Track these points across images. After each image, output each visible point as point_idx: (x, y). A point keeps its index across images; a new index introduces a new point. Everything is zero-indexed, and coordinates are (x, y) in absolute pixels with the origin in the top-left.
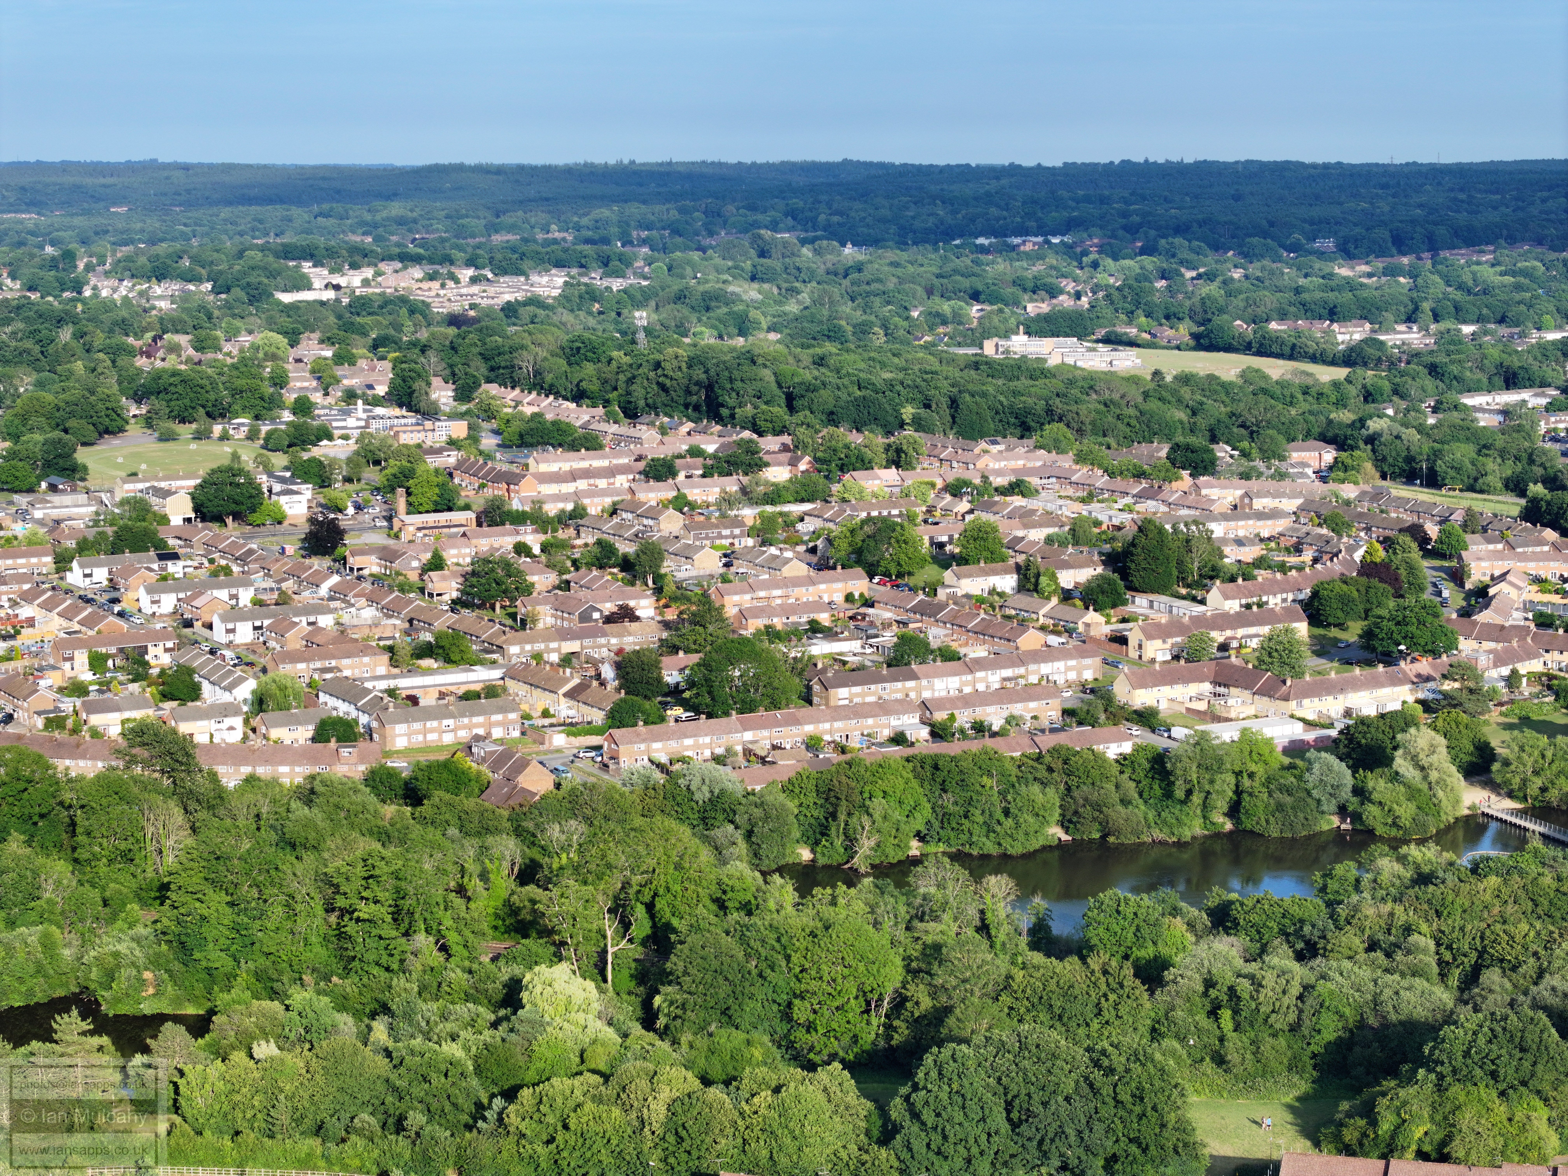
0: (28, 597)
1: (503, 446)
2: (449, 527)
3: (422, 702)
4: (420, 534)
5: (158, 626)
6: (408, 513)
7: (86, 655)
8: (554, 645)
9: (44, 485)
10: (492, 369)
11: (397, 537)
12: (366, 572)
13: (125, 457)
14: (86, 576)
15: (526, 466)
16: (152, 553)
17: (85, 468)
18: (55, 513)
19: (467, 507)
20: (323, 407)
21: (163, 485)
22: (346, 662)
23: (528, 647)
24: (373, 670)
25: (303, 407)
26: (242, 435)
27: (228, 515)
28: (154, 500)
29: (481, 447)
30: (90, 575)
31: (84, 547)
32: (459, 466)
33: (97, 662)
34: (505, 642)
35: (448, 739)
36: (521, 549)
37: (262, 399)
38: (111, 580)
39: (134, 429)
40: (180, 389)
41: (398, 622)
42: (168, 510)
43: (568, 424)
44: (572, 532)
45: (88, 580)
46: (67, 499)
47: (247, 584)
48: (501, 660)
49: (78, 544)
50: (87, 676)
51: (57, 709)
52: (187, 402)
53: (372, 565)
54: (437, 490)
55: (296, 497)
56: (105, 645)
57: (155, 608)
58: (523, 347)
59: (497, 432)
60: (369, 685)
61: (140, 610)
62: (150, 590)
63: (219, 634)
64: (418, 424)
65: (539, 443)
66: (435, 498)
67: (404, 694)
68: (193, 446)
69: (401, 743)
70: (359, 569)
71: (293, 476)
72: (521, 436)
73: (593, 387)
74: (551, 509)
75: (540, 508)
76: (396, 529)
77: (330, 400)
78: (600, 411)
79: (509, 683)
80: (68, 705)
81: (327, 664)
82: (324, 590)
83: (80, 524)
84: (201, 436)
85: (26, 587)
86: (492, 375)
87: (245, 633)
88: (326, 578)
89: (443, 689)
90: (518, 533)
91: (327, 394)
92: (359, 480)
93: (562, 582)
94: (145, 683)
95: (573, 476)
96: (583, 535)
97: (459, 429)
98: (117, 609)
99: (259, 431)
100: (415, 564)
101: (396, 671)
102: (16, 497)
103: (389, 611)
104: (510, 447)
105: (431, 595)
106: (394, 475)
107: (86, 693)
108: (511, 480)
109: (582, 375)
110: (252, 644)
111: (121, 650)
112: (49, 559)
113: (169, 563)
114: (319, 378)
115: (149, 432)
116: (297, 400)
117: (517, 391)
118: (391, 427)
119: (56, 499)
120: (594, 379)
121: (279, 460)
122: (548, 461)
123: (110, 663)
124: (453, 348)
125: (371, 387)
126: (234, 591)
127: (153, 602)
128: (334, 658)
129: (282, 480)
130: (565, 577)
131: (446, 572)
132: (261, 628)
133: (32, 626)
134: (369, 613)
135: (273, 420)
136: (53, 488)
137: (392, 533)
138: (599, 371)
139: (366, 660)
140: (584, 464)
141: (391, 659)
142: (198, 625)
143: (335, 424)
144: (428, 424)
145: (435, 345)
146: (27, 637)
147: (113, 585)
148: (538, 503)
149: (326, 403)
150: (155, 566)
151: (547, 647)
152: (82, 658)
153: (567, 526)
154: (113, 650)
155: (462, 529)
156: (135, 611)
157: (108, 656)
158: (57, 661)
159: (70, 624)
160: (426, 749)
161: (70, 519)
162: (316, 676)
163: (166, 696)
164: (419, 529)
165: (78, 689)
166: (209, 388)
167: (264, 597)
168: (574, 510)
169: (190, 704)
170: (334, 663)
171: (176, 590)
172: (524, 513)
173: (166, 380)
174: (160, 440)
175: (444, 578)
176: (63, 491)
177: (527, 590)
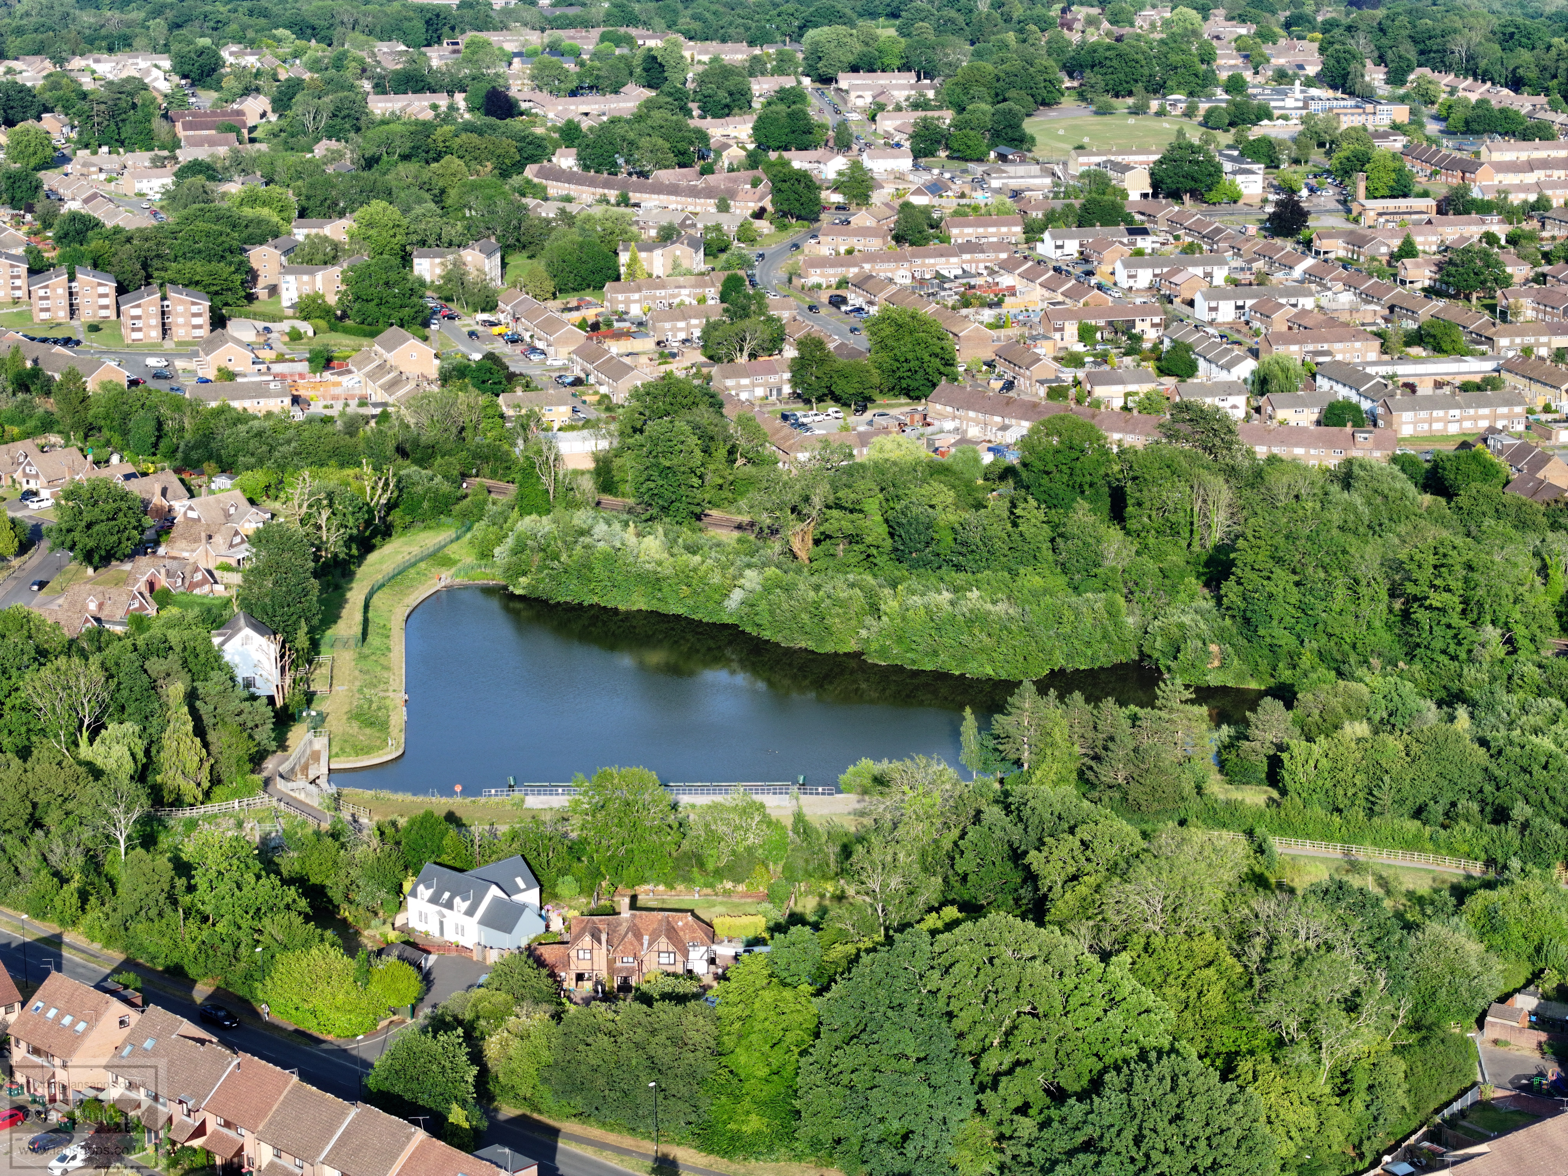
0: (1008, 266)
1: (1448, 133)
2: (1410, 213)
3: (1420, 391)
4: (1382, 220)
5: (1138, 301)
6: (1367, 198)
7: (1076, 327)
8: (1544, 339)
9: (992, 155)
10: (1422, 53)
11: (1356, 221)
12: (1332, 256)
13: (1065, 129)
14: (1057, 247)
15: (1477, 154)
16: (1122, 227)
17: (1033, 140)
18: (1014, 184)
19: (1425, 194)
20: (1254, 87)
21: (1119, 159)
22: (1338, 346)
23: (1518, 340)
24: (1364, 356)
25: (1235, 85)
26: (1178, 112)
27: (1186, 192)
28: (1111, 174)
29: (1427, 133)
30: (1061, 247)
31: (1051, 219)
32: (1407, 150)
33: (1086, 334)
34: (1495, 334)
35: (1453, 429)
36: (1491, 239)
37: (1196, 76)
38: (1082, 253)
39: (1068, 102)
40: (1115, 63)
41: (1378, 308)
42: (1125, 185)
43: (1517, 113)
44: (1535, 224)
45: (1059, 251)
46: (1021, 170)
47: (1222, 262)
48: (1490, 352)
49: (1044, 215)
50: (1079, 348)
51: (1058, 379)
52: (1122, 76)
53: (1338, 249)
54: (1393, 176)
55: (1252, 177)
56: (1094, 318)
57: (1131, 282)
58: (1455, 31)
59: (1437, 118)
60: (1370, 370)
61: (1115, 284)
62: (1126, 265)
63: (1201, 311)
64: (1357, 107)
65: (1485, 131)
66: (1392, 183)
67: (1401, 381)
68: (1132, 121)
69: (1406, 431)
70: (1326, 253)
71: (1242, 154)
72: (1467, 123)
73: (1532, 74)
74: (1516, 199)
75: (1506, 198)
76: (1355, 213)
77: (1260, 79)
78: (1542, 99)
79: (1505, 375)
80: (1068, 375)
81: (1319, 347)
82: (1298, 271)
83: (1039, 195)
84: (1137, 111)
85: (1004, 256)
86: (1423, 58)
87: (1227, 312)
88: (1299, 261)
89: (1438, 378)
90: (1483, 222)
91: (1257, 73)
92: (1306, 162)
93: (1538, 275)
94: (1137, 357)
95: (1531, 166)
96: (1548, 227)
97: (1401, 113)
98: (1093, 281)
99: (1197, 108)
100: (1384, 250)
101: (1386, 357)
102: (971, 165)
103: (1368, 297)
104: (1455, 133)
105: (1403, 282)
106: (1348, 159)
107: (1082, 364)
108: (1468, 167)
109: (1519, 62)
110: (1234, 323)
111: (1110, 323)
112: (1018, 229)
113: (1139, 238)
114: (1246, 57)
115: (1084, 105)
116: (1230, 78)
117: (1452, 76)
118: (1331, 109)
119: (1010, 169)
120: (1532, 66)
121: (1225, 138)
122: (1501, 150)
123: (1098, 335)
124: (1381, 30)
125: (1301, 67)
126: (1208, 269)
127: (1130, 277)
128: (1326, 341)
129: (1232, 159)
130: (1539, 270)
131: (1419, 260)
132: (1242, 307)
133: (1014, 294)
134: (1346, 298)
135: (1209, 97)
136: (1002, 157)
137: (1351, 217)
138: (1538, 59)
139: (1358, 345)
140: (1542, 154)
141: (1382, 345)
142: (1177, 301)
143: (1273, 104)
144: (1369, 107)
145: (1362, 26)
146: (1011, 305)
147: (1084, 258)
148: (1504, 192)
149: (1256, 82)
150: (1125, 240)
151: (1537, 341)
152: (1071, 329)
153: (1531, 217)
154: (1102, 323)
155: (1425, 217)
156: (1110, 285)
157: (1097, 329)
158: (1049, 331)
159: (1053, 295)
160: (1431, 438)
161: (1029, 190)
162: (1308, 359)
163: (1163, 371)
164: (1380, 214)
165: (1075, 361)
166: (1144, 62)
167: (1239, 276)
168: (1538, 201)
169: (1189, 380)
170: (1326, 347)
171: (1153, 266)
172: (1489, 202)
173: (1101, 54)
174: (1097, 113)
175: (1418, 266)
176: (1013, 162)
177: (1505, 282)
